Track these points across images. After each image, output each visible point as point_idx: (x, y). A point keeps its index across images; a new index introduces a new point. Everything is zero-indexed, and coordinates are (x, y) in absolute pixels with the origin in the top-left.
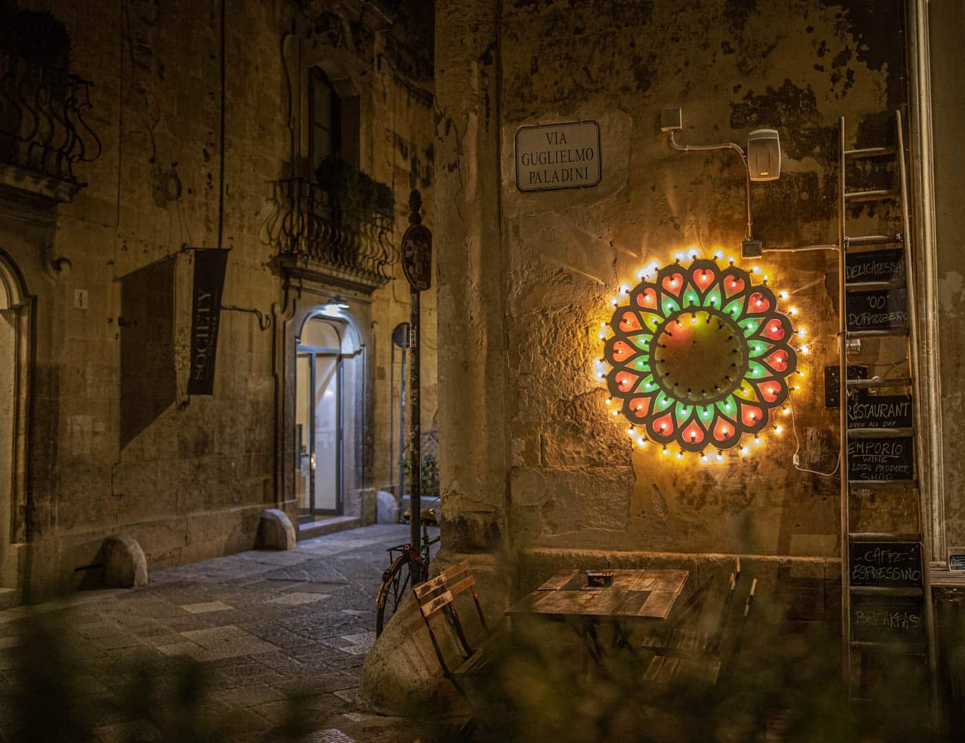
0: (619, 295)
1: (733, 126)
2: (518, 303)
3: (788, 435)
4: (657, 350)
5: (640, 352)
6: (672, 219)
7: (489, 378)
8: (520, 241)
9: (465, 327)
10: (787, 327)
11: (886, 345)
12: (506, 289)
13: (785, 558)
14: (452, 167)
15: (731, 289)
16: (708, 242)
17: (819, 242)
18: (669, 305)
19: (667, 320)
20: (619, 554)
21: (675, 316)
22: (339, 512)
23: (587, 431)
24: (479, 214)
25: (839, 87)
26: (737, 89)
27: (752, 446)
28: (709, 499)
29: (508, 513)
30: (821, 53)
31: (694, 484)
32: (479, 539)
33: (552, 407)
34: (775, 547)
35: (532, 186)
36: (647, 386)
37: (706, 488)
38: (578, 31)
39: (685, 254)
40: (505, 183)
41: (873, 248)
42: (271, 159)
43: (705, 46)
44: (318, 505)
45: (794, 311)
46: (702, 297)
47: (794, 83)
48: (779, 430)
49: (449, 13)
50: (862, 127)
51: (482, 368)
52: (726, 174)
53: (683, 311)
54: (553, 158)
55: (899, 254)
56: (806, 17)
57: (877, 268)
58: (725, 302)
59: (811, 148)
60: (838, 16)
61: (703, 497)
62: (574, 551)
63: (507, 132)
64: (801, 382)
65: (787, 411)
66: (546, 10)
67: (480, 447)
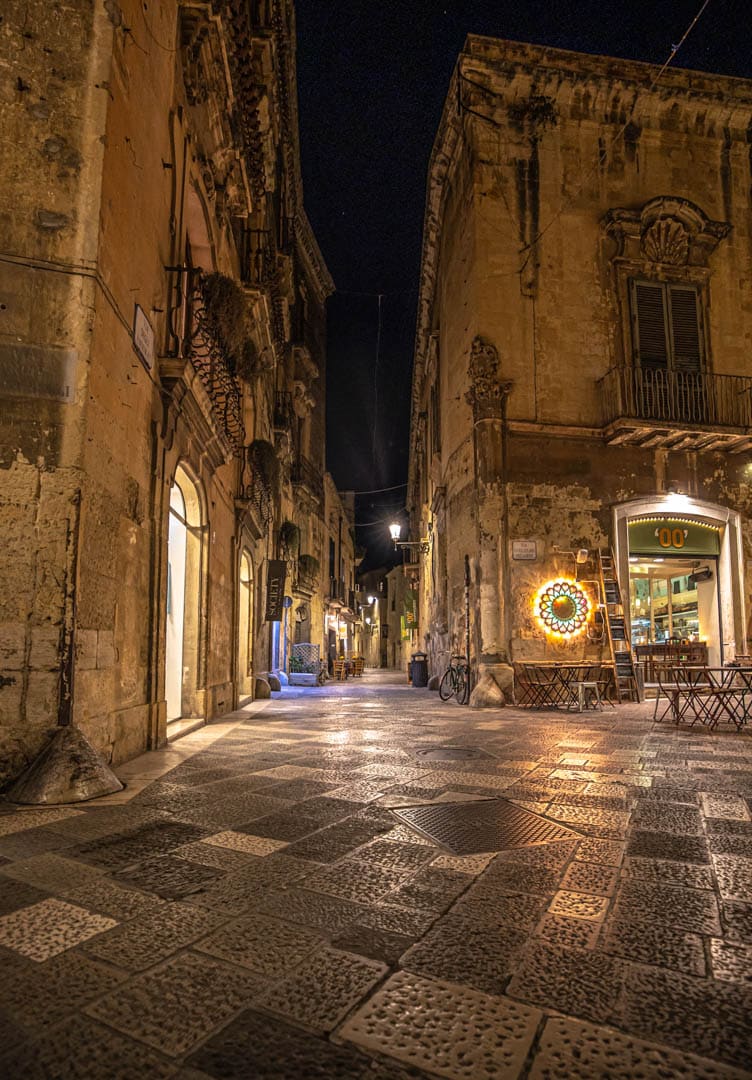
0: (542, 590)
1: (572, 547)
2: (513, 591)
3: (586, 630)
4: (553, 606)
5: (549, 607)
6: (556, 570)
7: (505, 612)
8: (514, 574)
10: (586, 601)
12: (510, 587)
14: (494, 551)
15: (572, 591)
16: (565, 577)
17: (592, 580)
18: (556, 594)
19: (556, 598)
21: (558, 597)
23: (533, 628)
24: (502, 565)
25: (597, 540)
26: (572, 537)
27: (577, 632)
29: (510, 652)
30: (592, 530)
31: (563, 643)
32: (503, 659)
33: (523, 621)
34: (583, 658)
35: (517, 558)
36: (551, 616)
37: (566, 644)
38: (530, 515)
39: (560, 580)
40: (509, 556)
43: (564, 524)
45: (587, 597)
46: (565, 592)
47: (586, 537)
48: (583, 628)
50: (604, 551)
51: (503, 610)
52: (570, 560)
53: (560, 596)
54: (523, 551)
56: (589, 520)
58: (570, 594)
59: (592, 555)
60: (596, 521)
61: (565, 646)
63: (510, 542)
64: (589, 616)
65: (585, 623)
66: (521, 508)
67: (502, 633)
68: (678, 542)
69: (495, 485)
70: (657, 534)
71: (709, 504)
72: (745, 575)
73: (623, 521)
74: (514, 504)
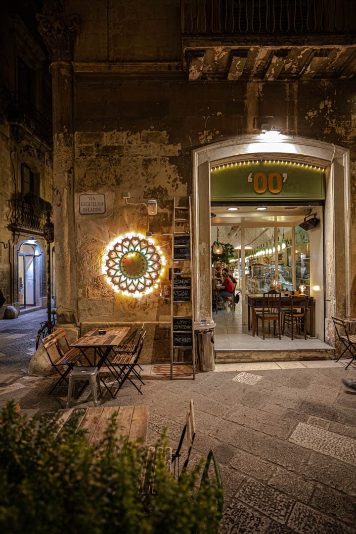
0: (110, 247)
1: (144, 198)
2: (80, 248)
3: (159, 288)
4: (122, 263)
5: (117, 264)
6: (126, 225)
7: (71, 271)
8: (80, 230)
9: (63, 255)
10: (159, 257)
11: (185, 263)
12: (76, 244)
13: (158, 322)
14: (59, 206)
15: (143, 246)
16: (137, 231)
17: (168, 233)
18: (125, 250)
19: (125, 254)
20: (111, 323)
21: (127, 253)
22: (35, 305)
23: (101, 287)
24: (67, 220)
25: (174, 188)
26: (146, 187)
27: (149, 291)
28: (137, 306)
29: (77, 312)
30: (169, 178)
31: (132, 302)
32: (69, 320)
33: (91, 280)
34: (155, 319)
35: (84, 213)
36: (119, 274)
37: (136, 303)
38: (98, 166)
39: (130, 235)
40: (76, 211)
41: (182, 235)
42: (8, 193)
43: (137, 173)
44: (27, 303)
45: (161, 252)
46: (135, 248)
47: (162, 186)
48: (156, 286)
49: (58, 156)
50: (180, 200)
51: (69, 268)
52: (142, 212)
53: (129, 252)
54: (91, 204)
55: (189, 237)
56: (165, 167)
57: (183, 241)
58: (141, 249)
59: (166, 205)
60: (174, 168)
61: (135, 305)
62: (97, 322)
63: (76, 195)
64: (162, 273)
65: (159, 281)
66: (89, 158)
67: (68, 292)
68: (275, 187)
69: (61, 135)
70: (250, 180)
71: (310, 141)
72: (352, 222)
73: (204, 167)
74: (82, 154)
